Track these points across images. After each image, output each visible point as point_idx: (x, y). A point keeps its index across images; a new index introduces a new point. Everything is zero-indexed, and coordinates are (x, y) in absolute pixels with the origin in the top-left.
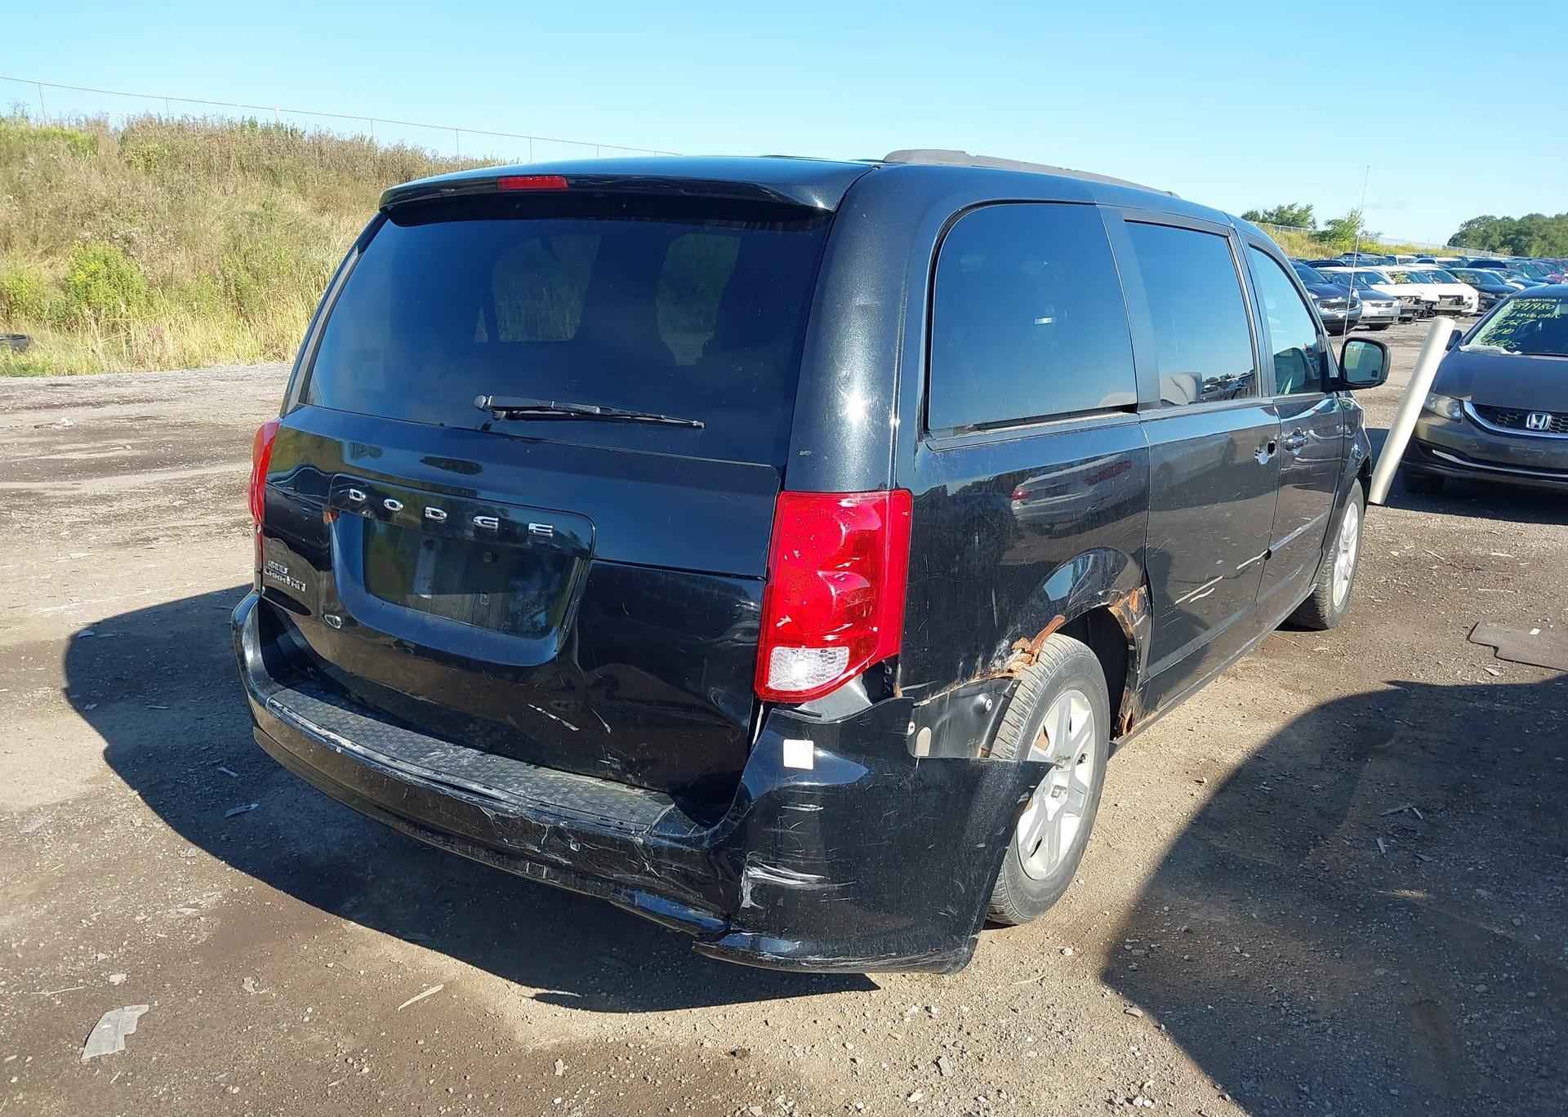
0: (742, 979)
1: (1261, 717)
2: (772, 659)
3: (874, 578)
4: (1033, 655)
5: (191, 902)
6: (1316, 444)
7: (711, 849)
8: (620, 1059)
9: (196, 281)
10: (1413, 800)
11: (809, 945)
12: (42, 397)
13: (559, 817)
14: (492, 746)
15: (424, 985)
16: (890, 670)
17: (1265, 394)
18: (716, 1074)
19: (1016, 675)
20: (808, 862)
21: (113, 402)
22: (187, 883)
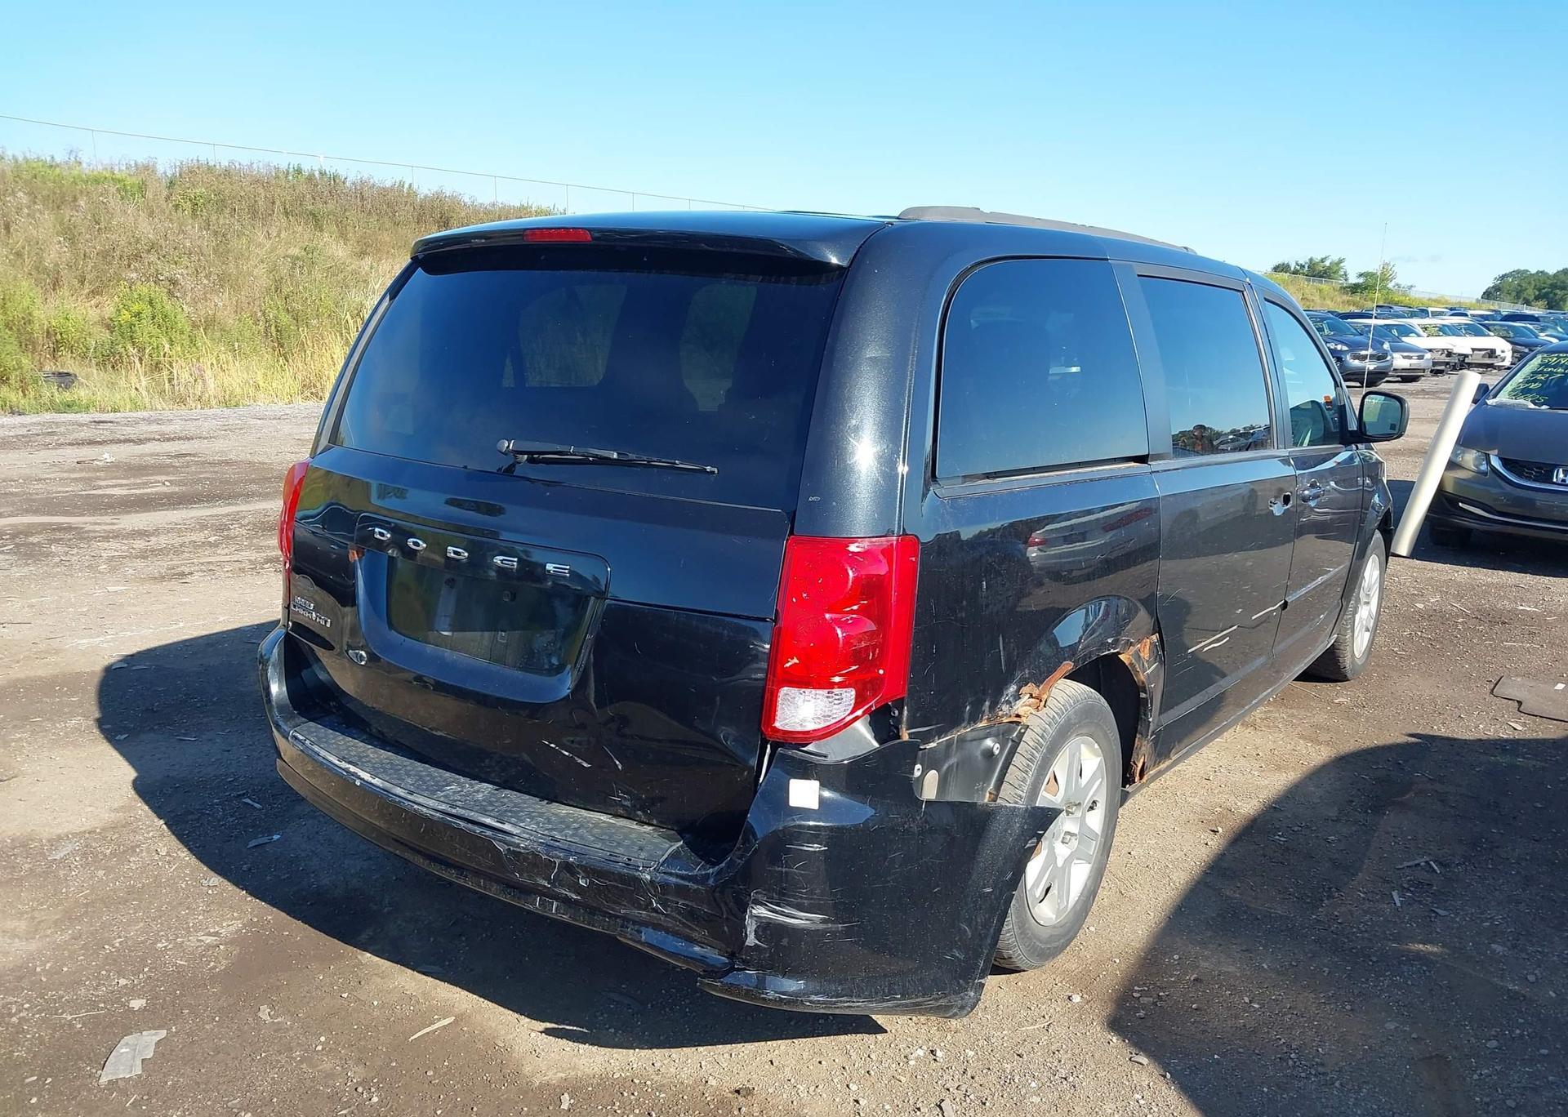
0: (749, 1018)
1: (1279, 768)
2: (779, 699)
3: (881, 621)
4: (1041, 701)
5: (212, 931)
6: (1338, 495)
7: (716, 887)
8: (626, 1094)
9: (237, 322)
10: (1430, 854)
11: (814, 985)
12: (84, 434)
13: (569, 852)
14: (506, 781)
15: (436, 1017)
16: (897, 712)
17: (1280, 446)
18: (720, 1111)
19: (1024, 720)
20: (812, 901)
21: (154, 439)
22: (208, 912)
